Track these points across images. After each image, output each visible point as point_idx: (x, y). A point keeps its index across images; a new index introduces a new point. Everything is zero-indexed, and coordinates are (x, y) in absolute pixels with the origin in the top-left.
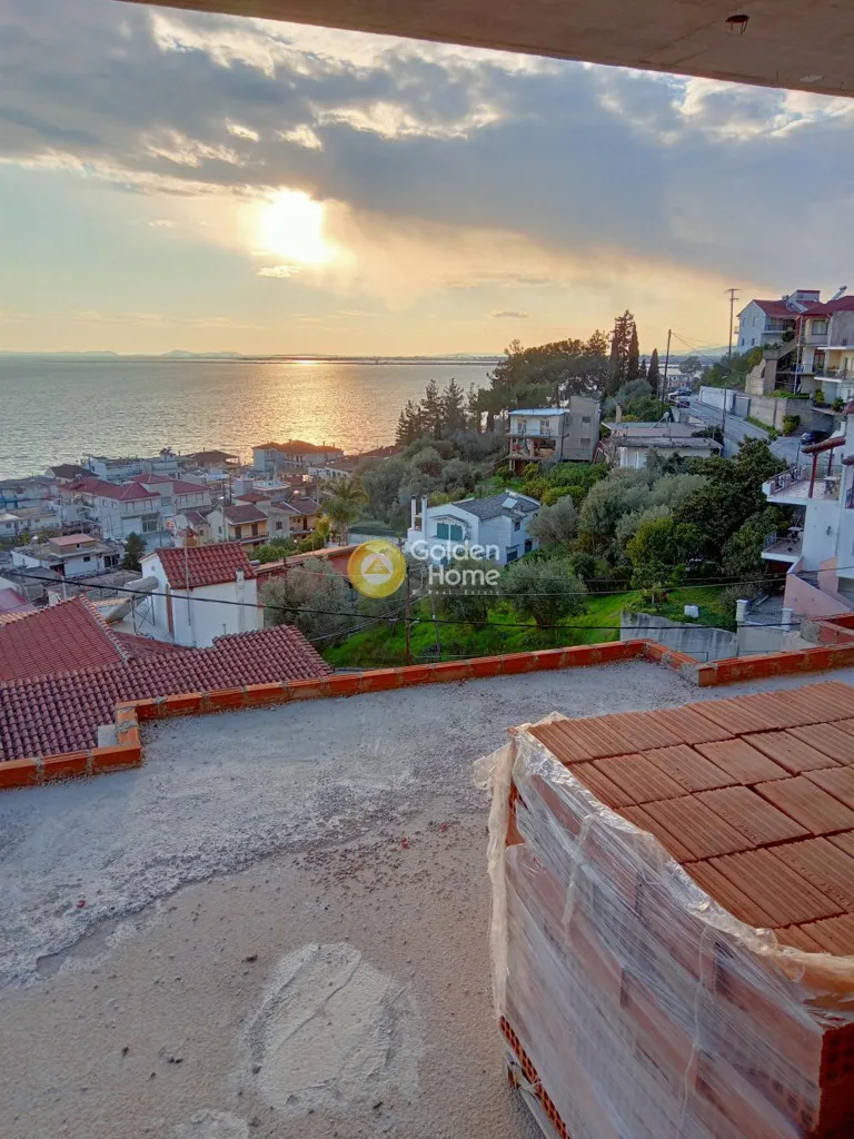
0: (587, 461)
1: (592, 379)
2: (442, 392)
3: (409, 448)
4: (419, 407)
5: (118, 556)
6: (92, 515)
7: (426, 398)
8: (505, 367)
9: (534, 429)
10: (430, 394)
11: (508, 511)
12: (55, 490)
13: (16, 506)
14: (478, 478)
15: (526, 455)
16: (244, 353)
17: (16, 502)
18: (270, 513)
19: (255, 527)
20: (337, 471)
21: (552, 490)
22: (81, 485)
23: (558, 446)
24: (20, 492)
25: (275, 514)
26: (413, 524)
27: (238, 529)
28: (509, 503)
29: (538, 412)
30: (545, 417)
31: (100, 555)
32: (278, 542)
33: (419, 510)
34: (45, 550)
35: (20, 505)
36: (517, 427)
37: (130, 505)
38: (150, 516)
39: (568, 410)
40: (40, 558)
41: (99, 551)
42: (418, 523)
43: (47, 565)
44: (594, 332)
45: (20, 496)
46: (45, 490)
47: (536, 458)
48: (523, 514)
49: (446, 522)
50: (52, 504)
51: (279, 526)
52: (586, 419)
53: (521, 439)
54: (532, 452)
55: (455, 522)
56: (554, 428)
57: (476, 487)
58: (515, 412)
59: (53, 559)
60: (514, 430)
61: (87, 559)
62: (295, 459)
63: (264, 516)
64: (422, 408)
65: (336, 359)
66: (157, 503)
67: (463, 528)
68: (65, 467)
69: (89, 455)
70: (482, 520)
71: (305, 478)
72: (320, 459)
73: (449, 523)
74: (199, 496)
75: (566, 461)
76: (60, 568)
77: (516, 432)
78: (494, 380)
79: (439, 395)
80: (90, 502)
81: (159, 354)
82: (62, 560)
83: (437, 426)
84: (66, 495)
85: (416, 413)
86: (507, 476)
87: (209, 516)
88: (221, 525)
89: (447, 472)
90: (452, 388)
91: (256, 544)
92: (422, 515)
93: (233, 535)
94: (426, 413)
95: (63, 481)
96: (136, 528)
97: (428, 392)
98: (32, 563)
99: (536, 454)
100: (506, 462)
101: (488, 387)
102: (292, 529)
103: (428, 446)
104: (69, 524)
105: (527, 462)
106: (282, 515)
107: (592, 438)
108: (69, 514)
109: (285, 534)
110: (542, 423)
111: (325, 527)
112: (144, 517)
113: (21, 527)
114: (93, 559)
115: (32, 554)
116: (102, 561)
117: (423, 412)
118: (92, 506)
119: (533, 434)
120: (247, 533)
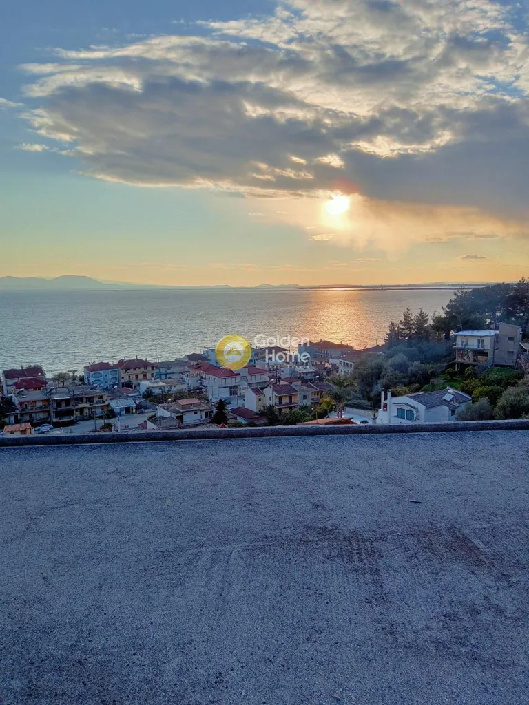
0: (511, 366)
1: (520, 309)
2: (414, 315)
3: (389, 352)
4: (398, 325)
5: (212, 412)
6: (204, 384)
7: (403, 320)
8: (454, 303)
9: (473, 344)
10: (406, 317)
11: (447, 403)
12: (186, 368)
13: (166, 376)
14: (433, 375)
15: (467, 360)
16: (301, 285)
17: (166, 374)
18: (300, 389)
19: (290, 398)
20: (346, 362)
21: (481, 389)
22: (200, 367)
23: (490, 355)
24: (169, 369)
25: (303, 390)
26: (382, 407)
27: (280, 399)
28: (448, 397)
29: (476, 333)
30: (481, 337)
31: (202, 411)
32: (304, 408)
33: (386, 399)
34: (174, 407)
35: (168, 376)
36: (461, 343)
37: (224, 380)
38: (234, 387)
39: (497, 332)
40: (171, 411)
41: (202, 408)
42: (385, 406)
43: (174, 415)
44: (521, 279)
45: (169, 371)
46: (182, 368)
47: (475, 363)
48: (457, 405)
49: (403, 408)
50: (184, 376)
51: (305, 397)
52: (511, 339)
53: (464, 350)
54: (472, 359)
55: (409, 408)
56: (488, 345)
57: (432, 381)
58: (460, 333)
59: (177, 412)
60: (459, 344)
61: (195, 413)
62: (323, 352)
63: (296, 391)
64: (401, 326)
65: (357, 287)
66: (238, 379)
67: (415, 412)
68: (194, 355)
69: (207, 348)
70: (427, 408)
71: (327, 365)
72: (338, 353)
73: (406, 408)
74: (262, 376)
75: (496, 366)
76: (180, 418)
77: (460, 346)
78: (447, 311)
79: (412, 318)
80: (204, 377)
81: (254, 286)
82: (182, 413)
83: (410, 338)
84: (192, 371)
85: (396, 329)
86: (453, 374)
87: (264, 390)
88: (271, 396)
89: (412, 371)
90: (421, 313)
91: (291, 408)
92: (387, 402)
93: (277, 401)
94: (402, 329)
95: (192, 363)
96: (225, 394)
97: (405, 316)
98: (167, 414)
99: (475, 361)
100: (454, 364)
101: (443, 315)
102: (313, 399)
103: (400, 352)
104: (192, 388)
105: (468, 365)
106: (307, 391)
107: (515, 351)
108: (192, 382)
109: (308, 402)
110: (479, 341)
111: (328, 403)
112: (231, 387)
113: (167, 389)
114: (199, 413)
115: (167, 409)
116: (204, 414)
117: (401, 329)
118: (205, 379)
119: (472, 347)
120: (285, 401)
